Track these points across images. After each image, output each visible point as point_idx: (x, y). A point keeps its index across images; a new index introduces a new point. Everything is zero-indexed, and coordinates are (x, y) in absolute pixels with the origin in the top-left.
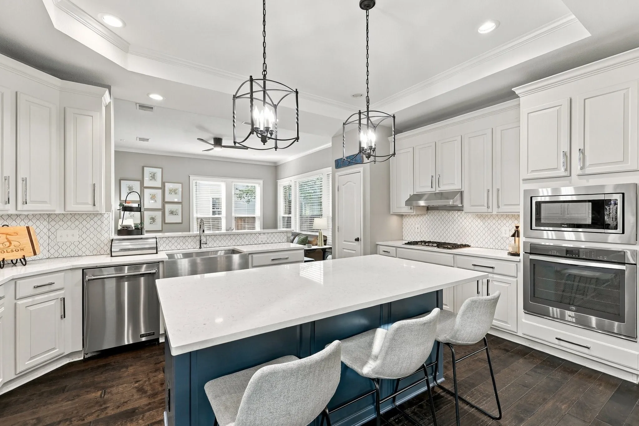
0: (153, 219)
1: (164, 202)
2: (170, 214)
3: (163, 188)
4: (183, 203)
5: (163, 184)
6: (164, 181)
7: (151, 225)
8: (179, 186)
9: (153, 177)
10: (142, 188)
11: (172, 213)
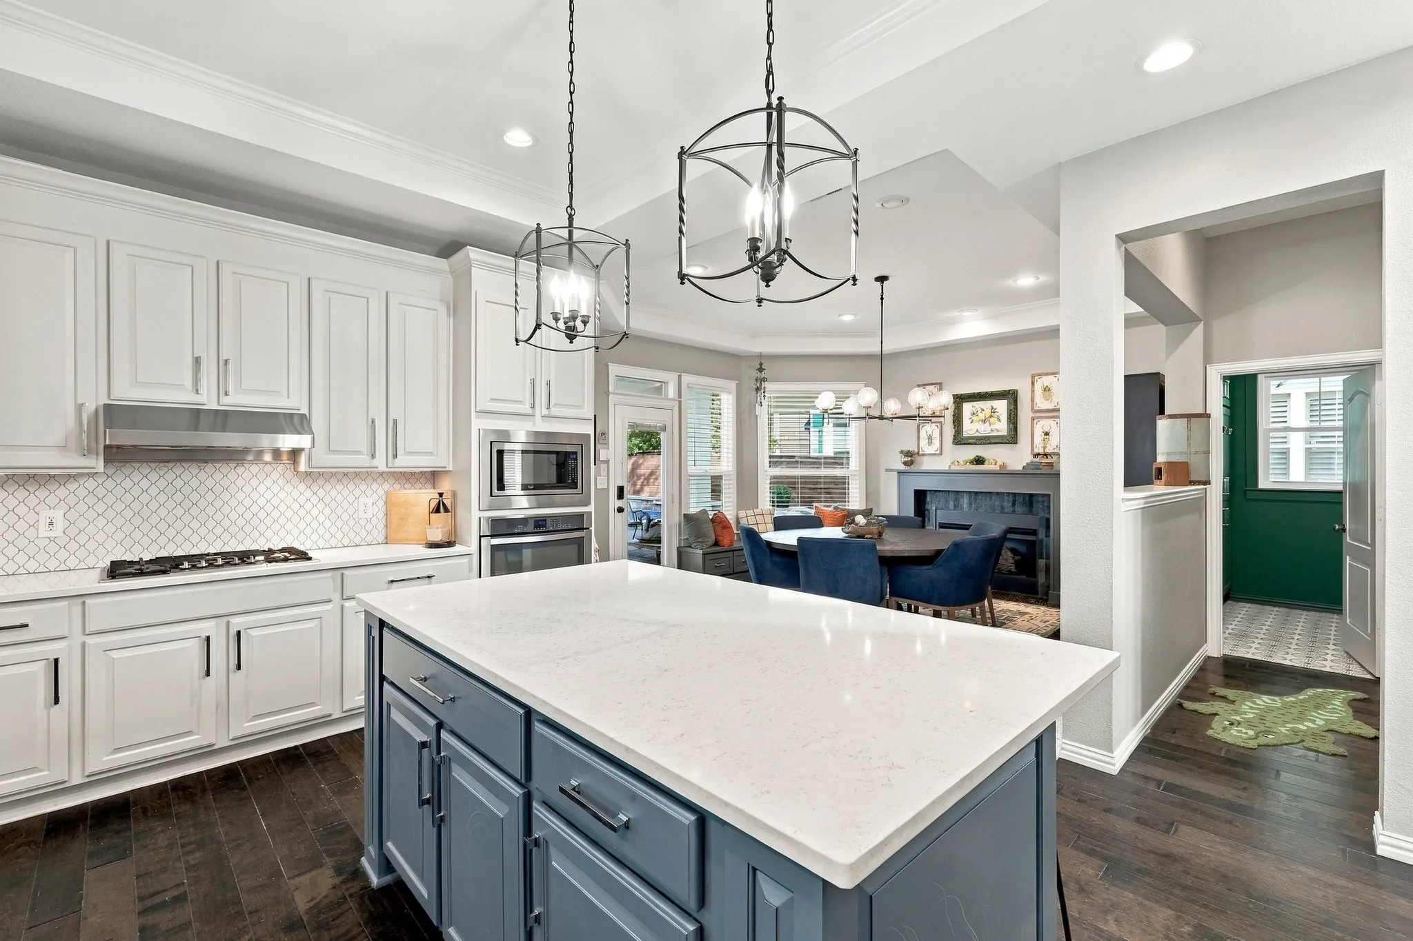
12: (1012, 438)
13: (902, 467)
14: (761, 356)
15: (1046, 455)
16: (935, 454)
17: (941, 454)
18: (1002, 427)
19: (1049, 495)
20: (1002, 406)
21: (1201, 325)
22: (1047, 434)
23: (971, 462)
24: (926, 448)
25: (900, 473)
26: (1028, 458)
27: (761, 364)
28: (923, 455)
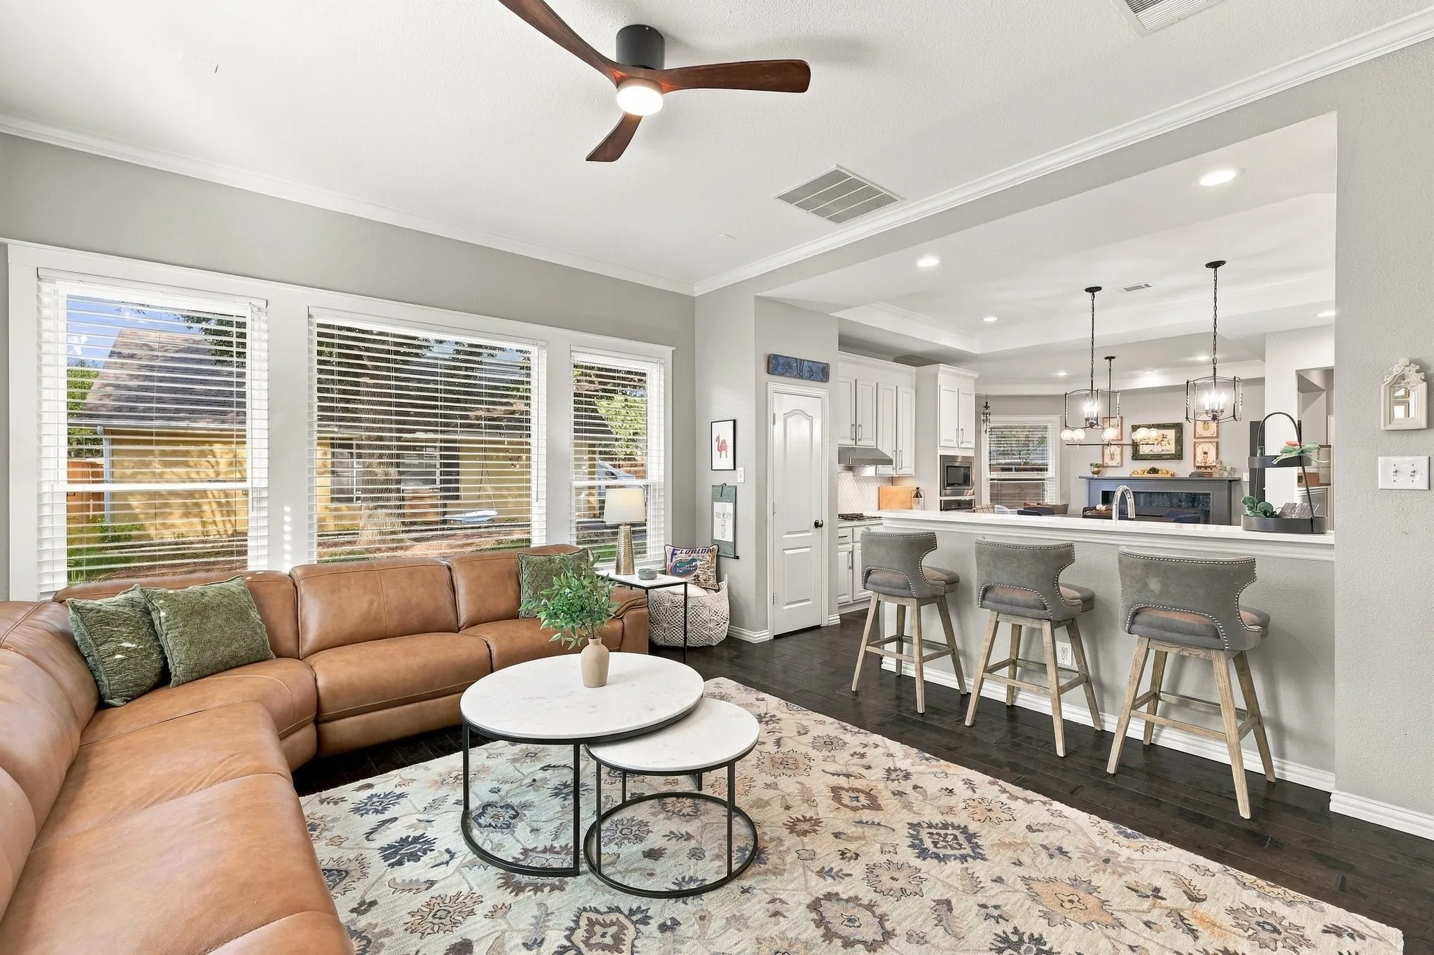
12: (1178, 456)
13: (1091, 475)
14: (987, 396)
15: (1206, 468)
16: (1116, 467)
17: (1122, 466)
18: (1171, 448)
19: (1209, 494)
20: (1171, 434)
21: (1324, 394)
22: (1206, 453)
23: (1148, 472)
24: (1107, 460)
25: (1090, 479)
26: (1193, 470)
27: (987, 403)
28: (1108, 467)
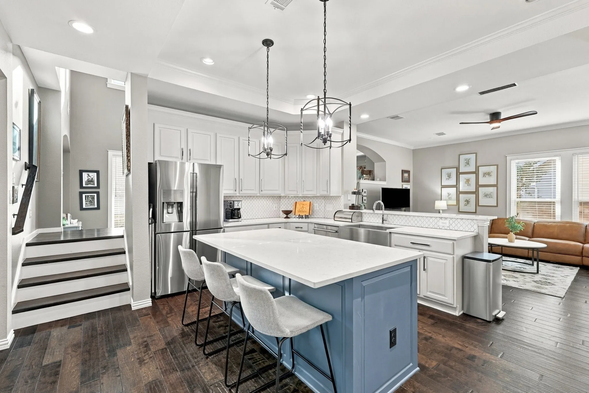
0: (468, 202)
1: (478, 186)
2: (484, 197)
3: (476, 173)
4: (499, 186)
5: (477, 168)
6: (478, 165)
7: (466, 207)
8: (493, 169)
9: (468, 163)
10: (458, 174)
11: (486, 196)
